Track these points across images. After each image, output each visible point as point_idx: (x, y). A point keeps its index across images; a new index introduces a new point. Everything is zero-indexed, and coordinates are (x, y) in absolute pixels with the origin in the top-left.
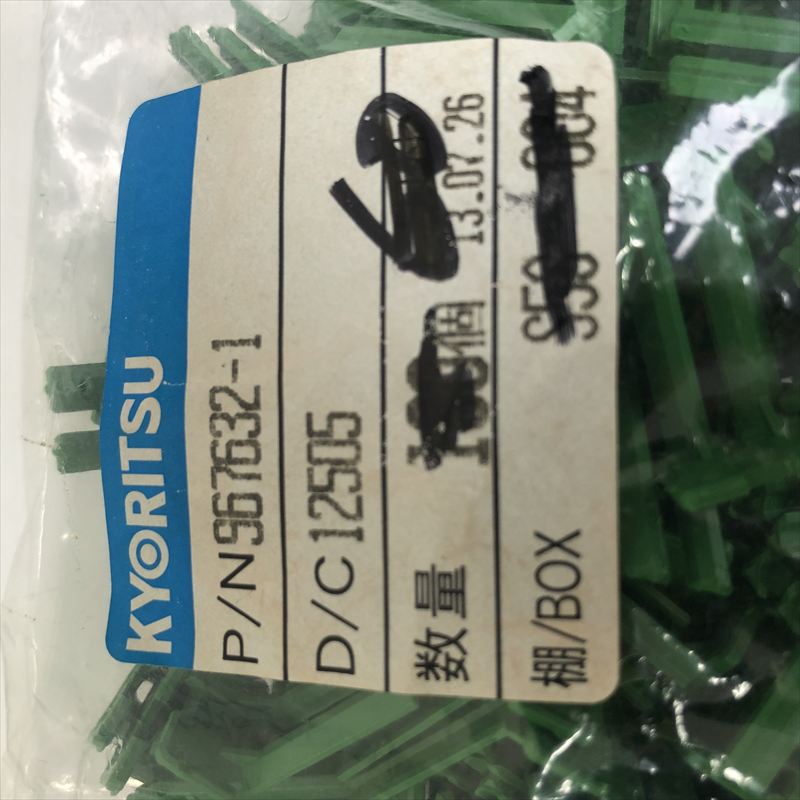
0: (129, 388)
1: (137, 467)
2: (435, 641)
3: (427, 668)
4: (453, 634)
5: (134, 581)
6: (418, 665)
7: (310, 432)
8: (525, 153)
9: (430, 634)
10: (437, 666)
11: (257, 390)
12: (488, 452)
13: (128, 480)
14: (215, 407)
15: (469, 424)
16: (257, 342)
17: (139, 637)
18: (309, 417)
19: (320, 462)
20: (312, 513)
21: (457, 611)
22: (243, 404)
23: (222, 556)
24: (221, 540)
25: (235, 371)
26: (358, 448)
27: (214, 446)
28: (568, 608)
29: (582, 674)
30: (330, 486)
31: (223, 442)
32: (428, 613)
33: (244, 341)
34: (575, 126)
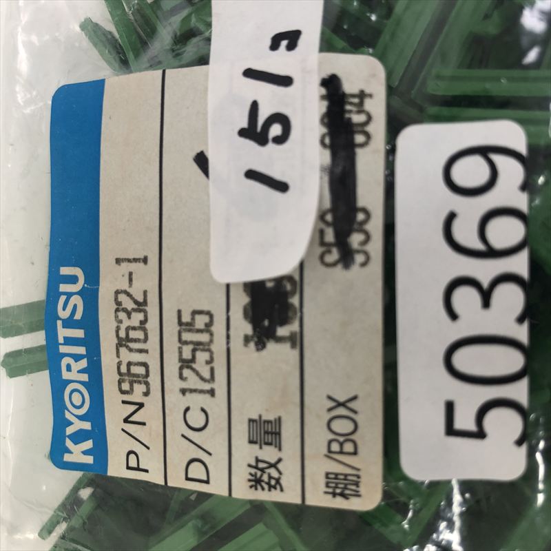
0: (64, 288)
1: (69, 341)
2: (261, 465)
3: (256, 482)
4: (273, 461)
5: (68, 416)
6: (250, 480)
7: (180, 323)
8: (323, 137)
9: (258, 460)
10: (263, 481)
11: (145, 293)
12: (297, 341)
13: (63, 349)
14: (118, 303)
15: (284, 321)
16: (145, 260)
17: (72, 453)
18: (179, 312)
19: (186, 343)
20: (181, 377)
21: (276, 447)
22: (136, 302)
23: (124, 402)
24: (123, 392)
25: (131, 280)
26: (212, 335)
27: (118, 329)
28: (349, 447)
29: (358, 492)
30: (193, 360)
31: (123, 327)
32: (256, 447)
33: (136, 260)
34: (357, 118)
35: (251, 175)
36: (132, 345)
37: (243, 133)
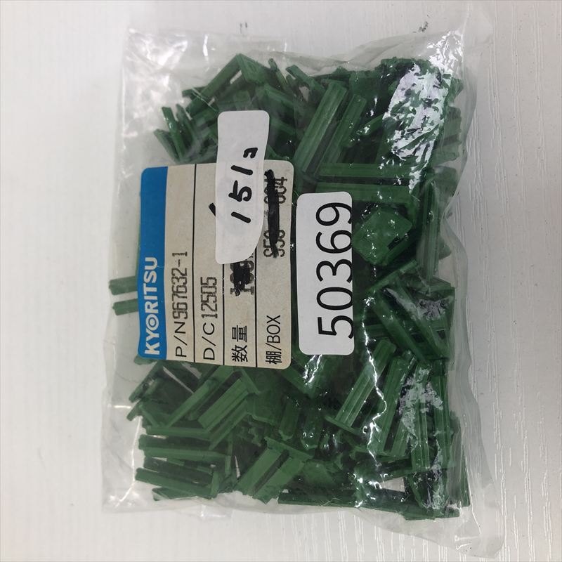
0: (147, 268)
1: (149, 294)
2: (238, 349)
3: (235, 357)
4: (243, 347)
5: (148, 331)
6: (232, 357)
7: (202, 283)
8: (266, 198)
9: (236, 347)
10: (238, 357)
11: (186, 269)
12: (254, 291)
13: (146, 298)
14: (173, 275)
15: (248, 282)
16: (186, 254)
17: (149, 349)
18: (201, 278)
19: (204, 293)
20: (202, 309)
21: (244, 340)
22: (181, 274)
23: (175, 322)
24: (175, 318)
25: (179, 263)
26: (216, 289)
27: (173, 287)
28: (276, 339)
29: (280, 360)
30: (208, 301)
31: (175, 286)
32: (236, 340)
33: (182, 254)
34: (280, 190)
35: (234, 214)
36: (180, 295)
37: (231, 195)
